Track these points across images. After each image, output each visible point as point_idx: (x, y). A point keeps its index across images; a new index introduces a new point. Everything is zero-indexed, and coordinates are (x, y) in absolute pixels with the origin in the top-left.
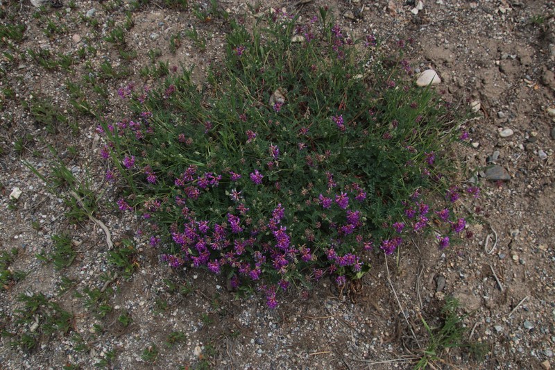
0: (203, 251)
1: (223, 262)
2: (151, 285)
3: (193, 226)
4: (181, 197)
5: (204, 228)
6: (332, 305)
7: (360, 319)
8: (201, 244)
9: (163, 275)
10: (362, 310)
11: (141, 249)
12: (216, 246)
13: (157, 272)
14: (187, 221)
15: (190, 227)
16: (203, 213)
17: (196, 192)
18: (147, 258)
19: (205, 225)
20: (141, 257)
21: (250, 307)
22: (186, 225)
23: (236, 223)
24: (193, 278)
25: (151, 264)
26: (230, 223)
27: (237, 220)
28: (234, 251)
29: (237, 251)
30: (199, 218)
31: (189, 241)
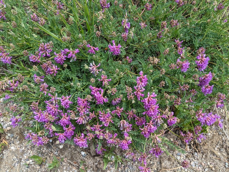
0: (67, 126)
1: (91, 136)
2: (21, 159)
3: (54, 102)
4: (38, 74)
5: (67, 103)
6: (180, 156)
7: (203, 164)
8: (64, 119)
9: (31, 148)
10: (204, 156)
11: (9, 128)
12: (82, 120)
13: (26, 147)
14: (48, 99)
15: (52, 103)
16: (63, 90)
17: (55, 68)
18: (15, 135)
19: (67, 100)
20: (9, 135)
21: (113, 167)
22: (48, 103)
23: (99, 95)
24: (59, 148)
25: (20, 139)
26: (94, 95)
27: (100, 91)
28: (100, 123)
29: (104, 122)
30: (60, 94)
31: (52, 118)
